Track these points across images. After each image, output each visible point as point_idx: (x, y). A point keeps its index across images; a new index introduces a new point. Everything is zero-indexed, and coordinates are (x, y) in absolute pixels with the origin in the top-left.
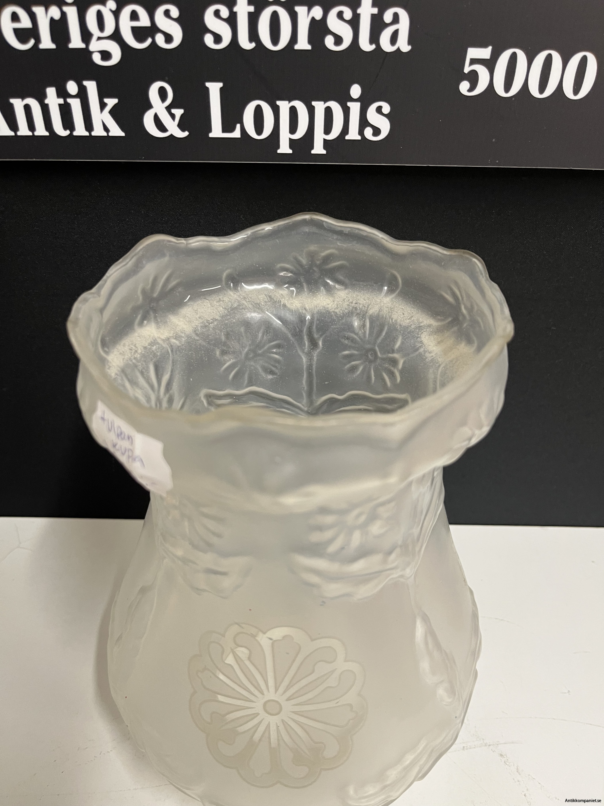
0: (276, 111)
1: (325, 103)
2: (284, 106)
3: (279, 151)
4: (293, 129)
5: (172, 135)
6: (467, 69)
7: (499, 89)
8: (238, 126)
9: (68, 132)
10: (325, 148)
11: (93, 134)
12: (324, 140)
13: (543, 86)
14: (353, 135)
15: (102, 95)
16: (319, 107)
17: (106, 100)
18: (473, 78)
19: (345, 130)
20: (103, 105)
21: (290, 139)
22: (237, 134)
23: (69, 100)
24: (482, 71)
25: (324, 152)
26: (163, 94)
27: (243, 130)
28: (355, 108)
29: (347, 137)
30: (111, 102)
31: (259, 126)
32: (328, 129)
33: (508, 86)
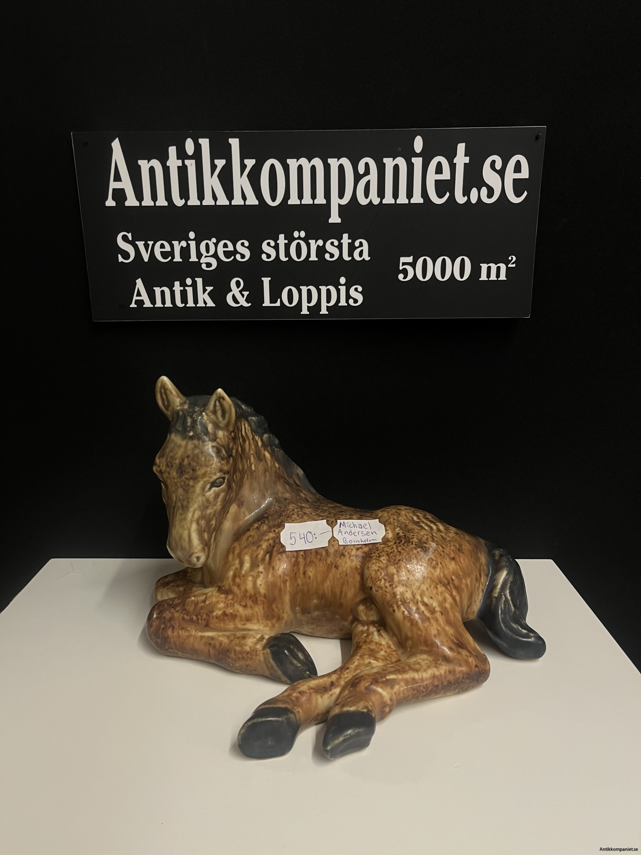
0: (300, 292)
1: (326, 287)
2: (304, 289)
3: (302, 313)
4: (309, 301)
5: (241, 305)
6: (401, 268)
7: (420, 277)
8: (279, 300)
9: (184, 305)
10: (327, 311)
11: (198, 305)
12: (327, 306)
13: (443, 276)
14: (343, 303)
15: (204, 286)
16: (323, 289)
17: (207, 288)
18: (405, 272)
19: (338, 300)
20: (205, 290)
21: (308, 306)
22: (278, 304)
23: (186, 288)
24: (410, 269)
25: (327, 313)
26: (238, 284)
27: (281, 301)
28: (343, 289)
29: (340, 305)
30: (209, 289)
31: (290, 301)
32: (328, 301)
33: (424, 276)
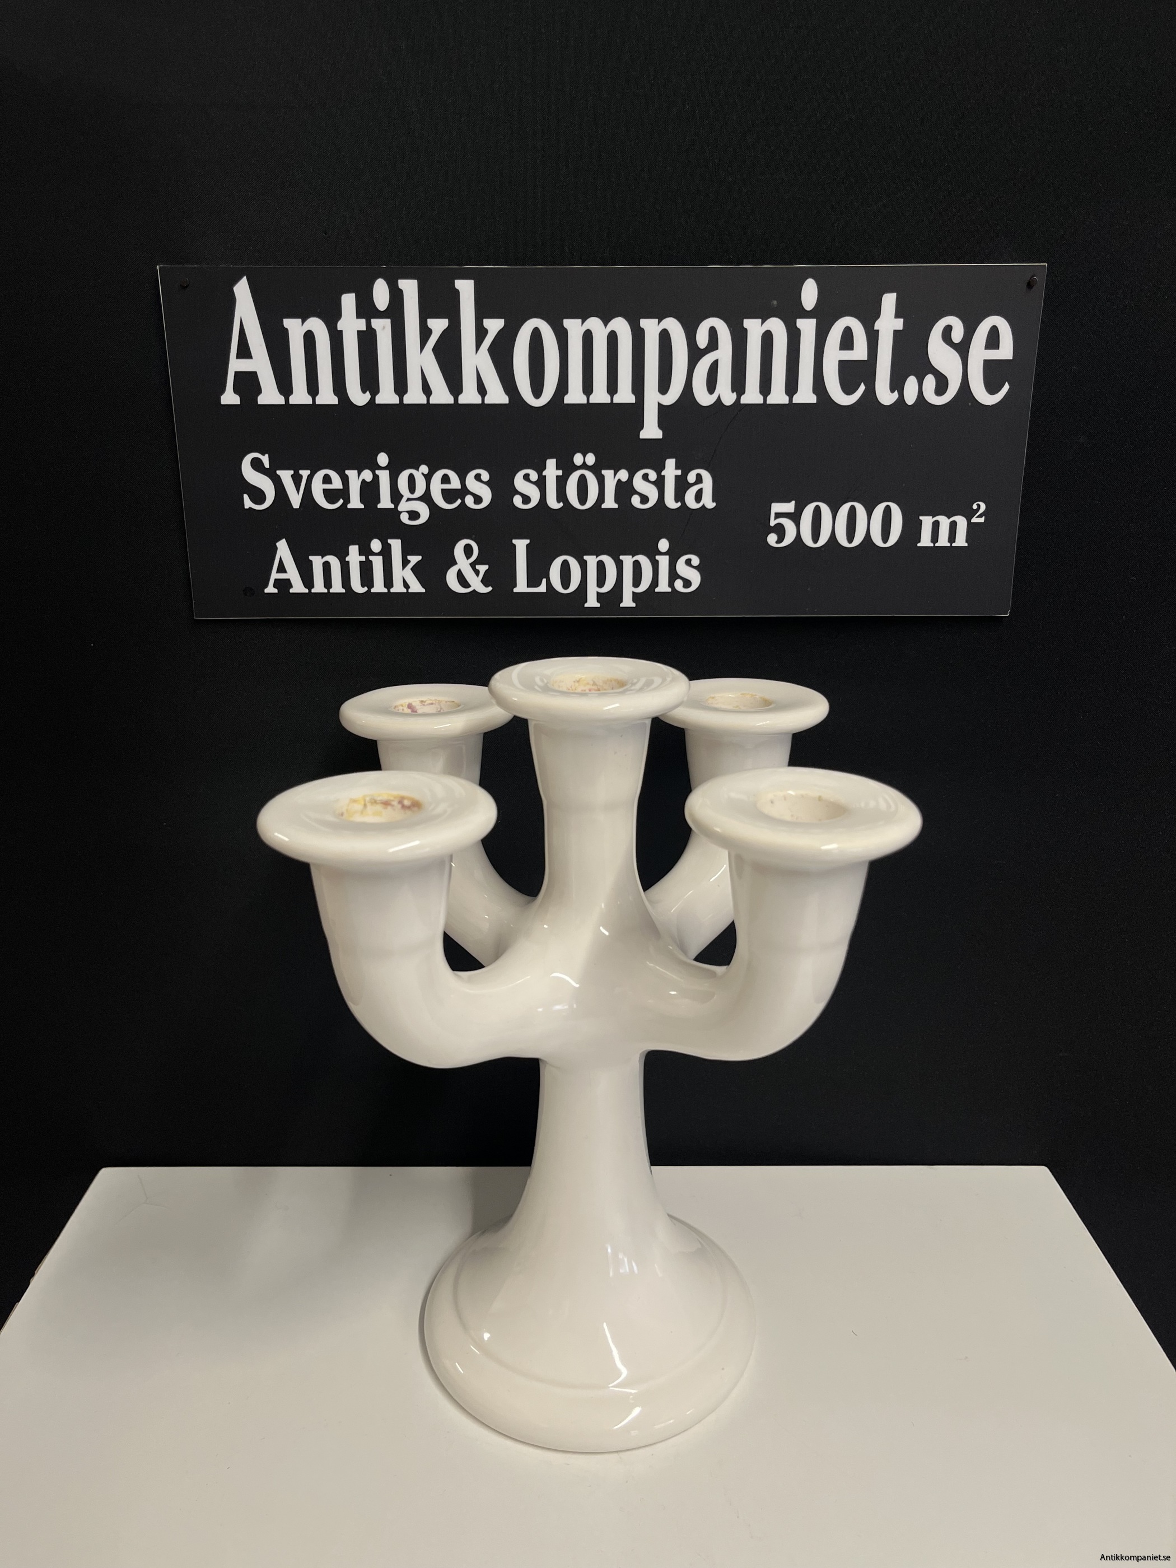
0: (583, 565)
1: (633, 557)
2: (591, 561)
3: (586, 605)
4: (601, 581)
5: (474, 590)
6: (773, 522)
7: (808, 540)
8: (544, 581)
9: (366, 589)
10: (634, 601)
11: (392, 590)
12: (633, 593)
13: (850, 537)
14: (663, 587)
15: (405, 553)
16: (628, 561)
17: (409, 558)
18: (780, 531)
20: (405, 563)
21: (597, 592)
22: (542, 588)
23: (371, 558)
24: (789, 525)
25: (634, 605)
26: (468, 551)
27: (549, 584)
28: (664, 561)
29: (657, 590)
30: (414, 559)
31: (566, 580)
32: (637, 581)
33: (816, 537)
